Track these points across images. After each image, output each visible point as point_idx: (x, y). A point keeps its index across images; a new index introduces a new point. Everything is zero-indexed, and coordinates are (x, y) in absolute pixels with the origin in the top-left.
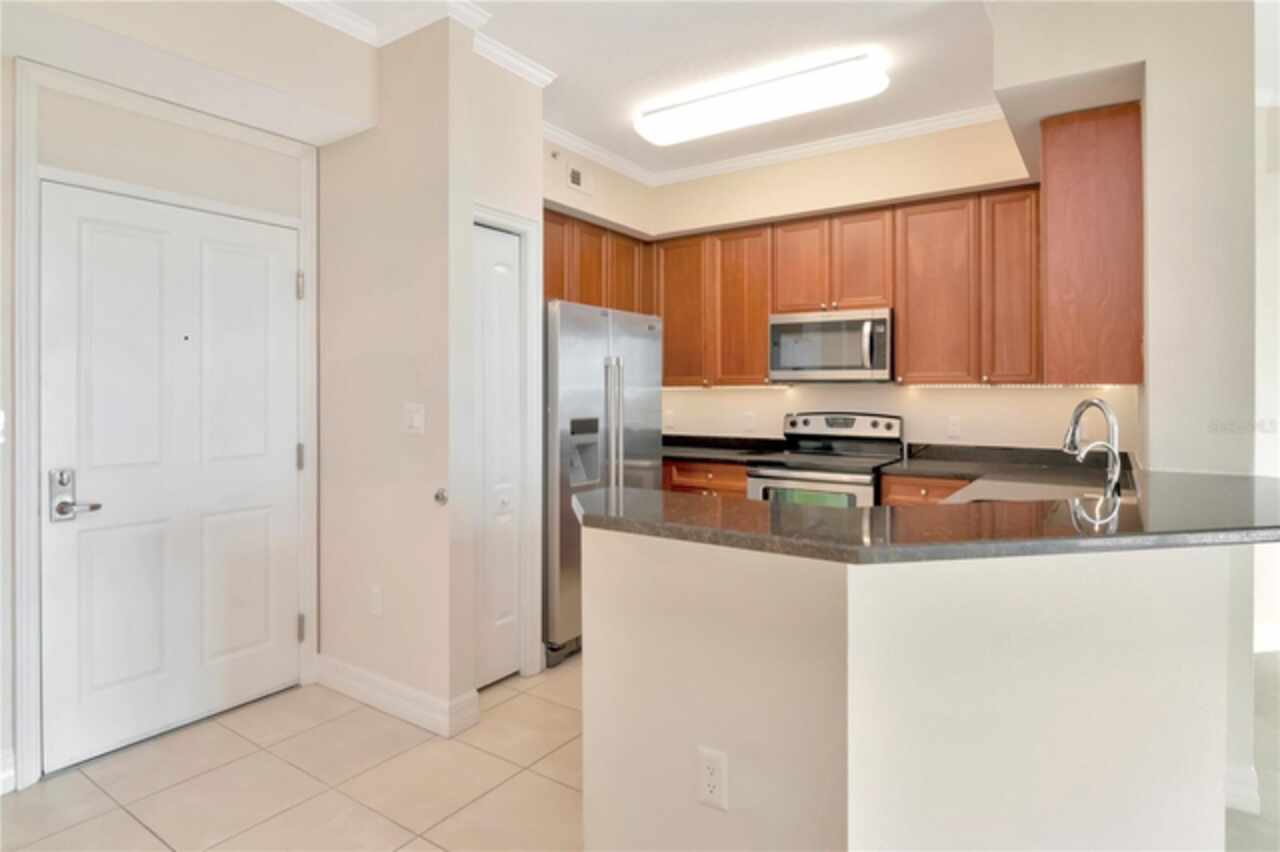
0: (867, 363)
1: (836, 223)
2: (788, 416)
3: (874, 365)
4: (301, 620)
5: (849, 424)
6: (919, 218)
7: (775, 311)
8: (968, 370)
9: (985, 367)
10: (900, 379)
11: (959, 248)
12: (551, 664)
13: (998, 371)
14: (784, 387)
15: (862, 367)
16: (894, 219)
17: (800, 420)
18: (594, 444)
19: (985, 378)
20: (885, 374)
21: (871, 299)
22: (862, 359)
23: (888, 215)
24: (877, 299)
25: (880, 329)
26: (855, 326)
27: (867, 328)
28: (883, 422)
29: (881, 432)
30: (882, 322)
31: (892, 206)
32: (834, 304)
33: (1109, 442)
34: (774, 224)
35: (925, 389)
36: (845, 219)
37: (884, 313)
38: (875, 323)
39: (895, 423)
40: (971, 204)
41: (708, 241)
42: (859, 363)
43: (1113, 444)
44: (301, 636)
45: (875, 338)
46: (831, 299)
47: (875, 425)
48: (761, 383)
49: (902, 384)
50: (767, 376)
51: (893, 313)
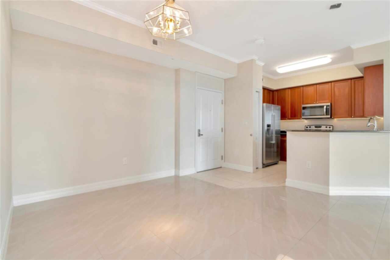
0: (325, 114)
1: (318, 86)
2: (306, 126)
3: (327, 115)
4: (222, 156)
5: (320, 127)
6: (337, 84)
7: (303, 104)
8: (349, 115)
9: (353, 114)
10: (333, 117)
11: (347, 90)
12: (263, 167)
13: (356, 115)
14: (305, 120)
15: (324, 115)
16: (331, 84)
17: (308, 127)
18: (270, 129)
19: (353, 117)
20: (329, 116)
21: (326, 101)
22: (324, 113)
23: (330, 84)
24: (328, 101)
25: (328, 107)
26: (322, 107)
27: (325, 107)
28: (328, 127)
29: (328, 129)
30: (329, 106)
31: (331, 82)
32: (317, 102)
33: (374, 123)
34: (303, 86)
35: (338, 120)
36: (320, 85)
37: (329, 104)
38: (327, 106)
39: (331, 127)
40: (350, 81)
41: (287, 90)
42: (323, 114)
43: (375, 124)
44: (222, 159)
45: (327, 109)
46: (316, 101)
47: (326, 127)
48: (300, 119)
49: (333, 118)
50: (301, 117)
51: (331, 104)
